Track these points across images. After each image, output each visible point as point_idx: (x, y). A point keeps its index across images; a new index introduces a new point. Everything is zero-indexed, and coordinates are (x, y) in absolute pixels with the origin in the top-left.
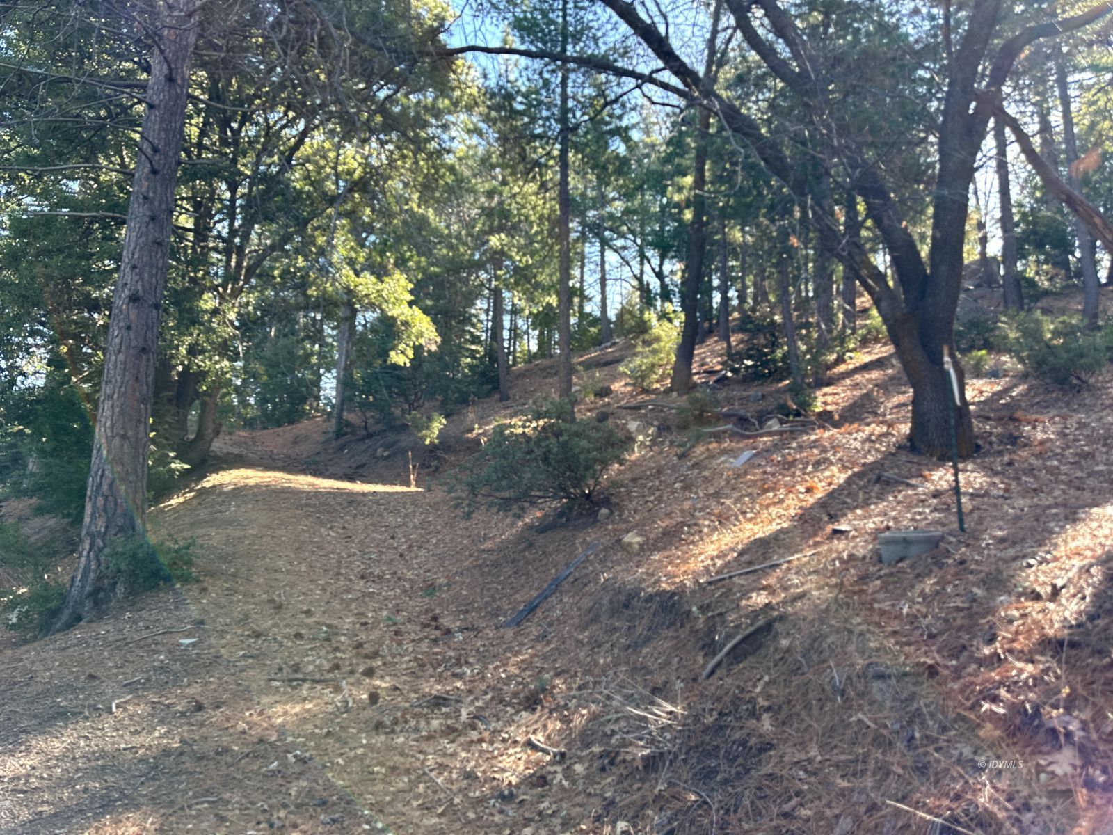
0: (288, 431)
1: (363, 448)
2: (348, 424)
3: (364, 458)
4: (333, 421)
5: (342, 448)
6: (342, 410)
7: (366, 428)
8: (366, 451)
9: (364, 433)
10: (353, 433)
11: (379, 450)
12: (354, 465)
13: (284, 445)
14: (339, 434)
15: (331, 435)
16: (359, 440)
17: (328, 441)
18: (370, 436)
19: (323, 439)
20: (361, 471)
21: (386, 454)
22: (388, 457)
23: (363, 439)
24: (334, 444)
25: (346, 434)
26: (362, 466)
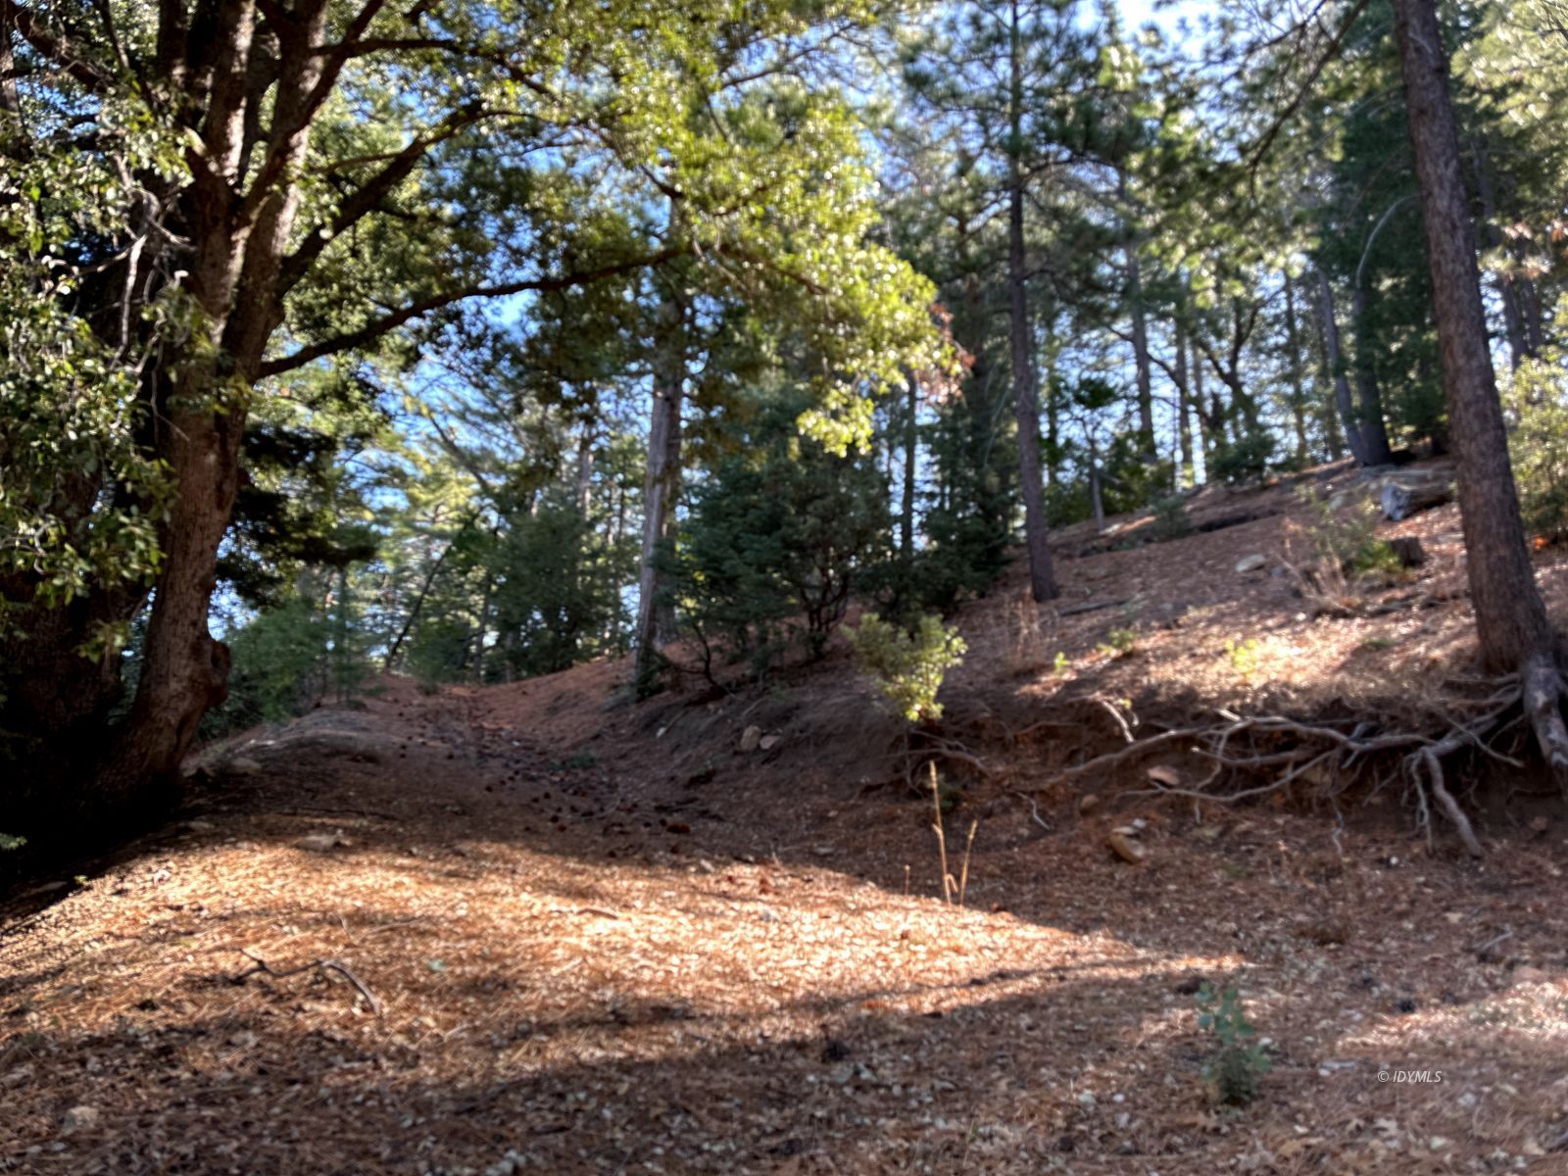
0: (543, 687)
1: (704, 724)
2: (666, 665)
3: (707, 754)
4: (633, 657)
5: (651, 724)
6: (652, 633)
7: (707, 673)
8: (711, 733)
9: (702, 685)
10: (677, 686)
11: (749, 732)
12: (683, 776)
13: (531, 716)
14: (645, 689)
15: (625, 692)
16: (690, 704)
17: (623, 704)
18: (717, 693)
19: (610, 700)
20: (701, 793)
21: (767, 743)
22: (776, 753)
23: (702, 701)
24: (635, 713)
25: (660, 688)
26: (707, 778)
